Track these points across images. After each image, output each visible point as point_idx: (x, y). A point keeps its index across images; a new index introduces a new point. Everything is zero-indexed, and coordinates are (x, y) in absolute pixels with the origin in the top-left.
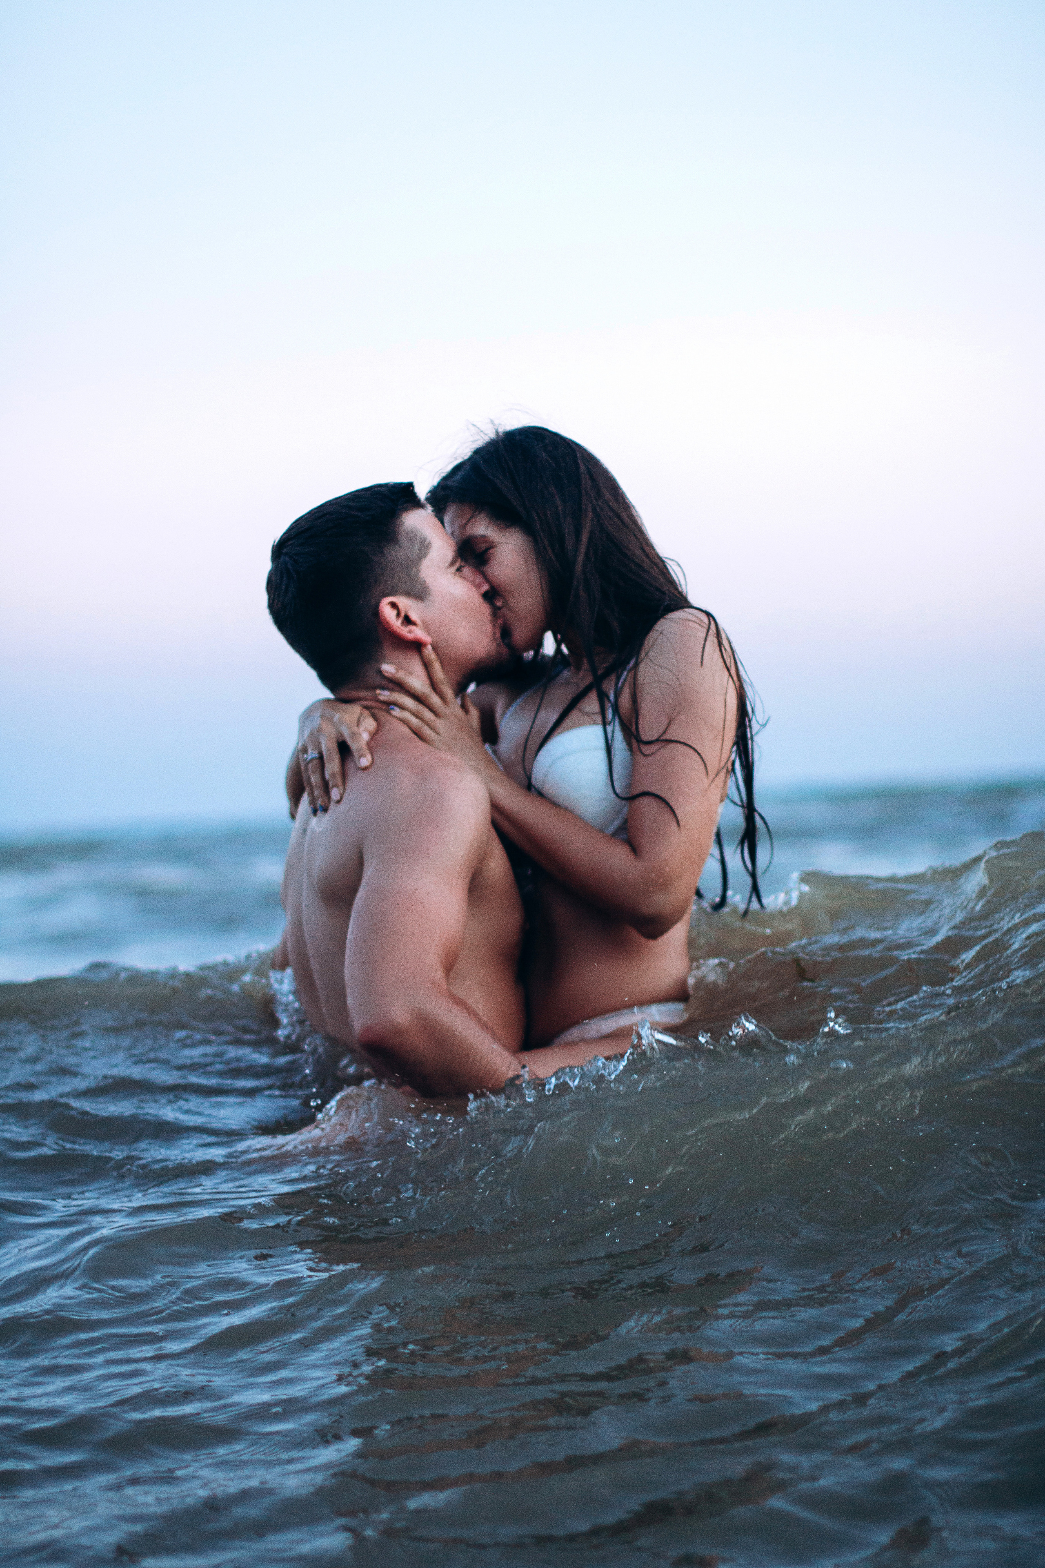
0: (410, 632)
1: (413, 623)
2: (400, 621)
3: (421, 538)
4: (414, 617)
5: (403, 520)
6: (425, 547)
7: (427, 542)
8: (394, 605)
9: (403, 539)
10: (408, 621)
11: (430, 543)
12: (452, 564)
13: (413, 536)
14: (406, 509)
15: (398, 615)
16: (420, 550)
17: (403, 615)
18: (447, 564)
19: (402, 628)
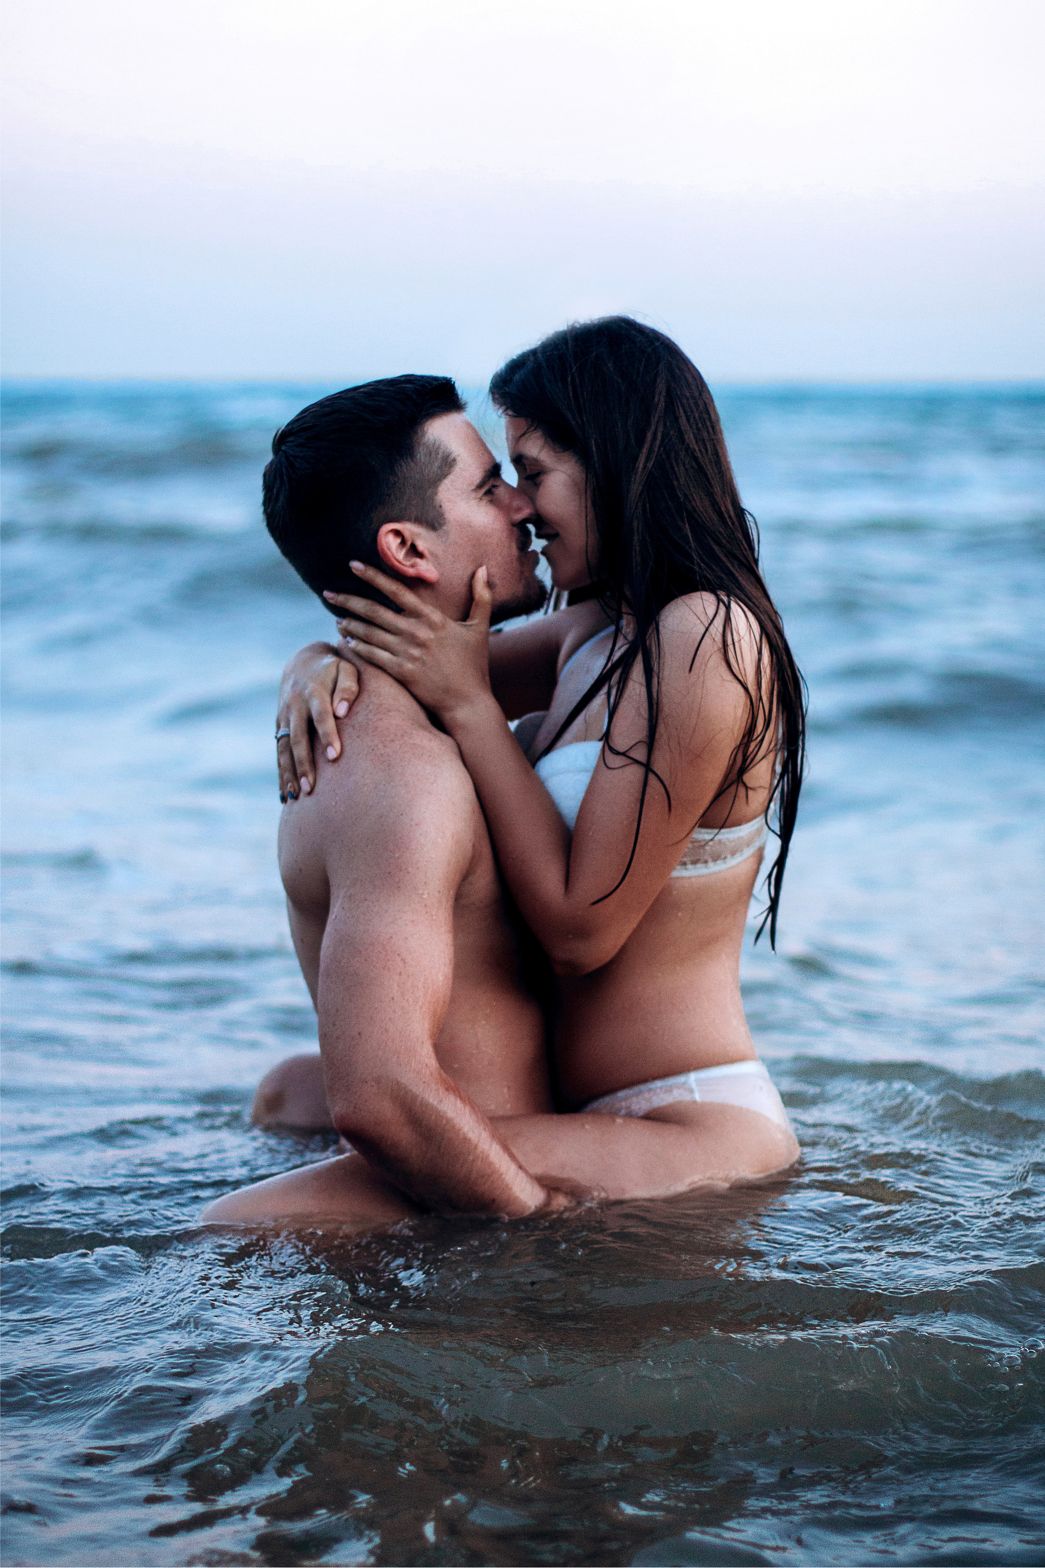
0: (413, 566)
1: (421, 555)
2: (404, 551)
3: (443, 453)
4: (421, 546)
5: (426, 428)
6: (448, 463)
8: (397, 533)
9: (421, 454)
10: (414, 551)
11: (454, 460)
12: (480, 486)
13: (434, 449)
14: (432, 416)
15: (403, 543)
16: (440, 468)
17: (409, 543)
18: (473, 487)
19: (405, 563)
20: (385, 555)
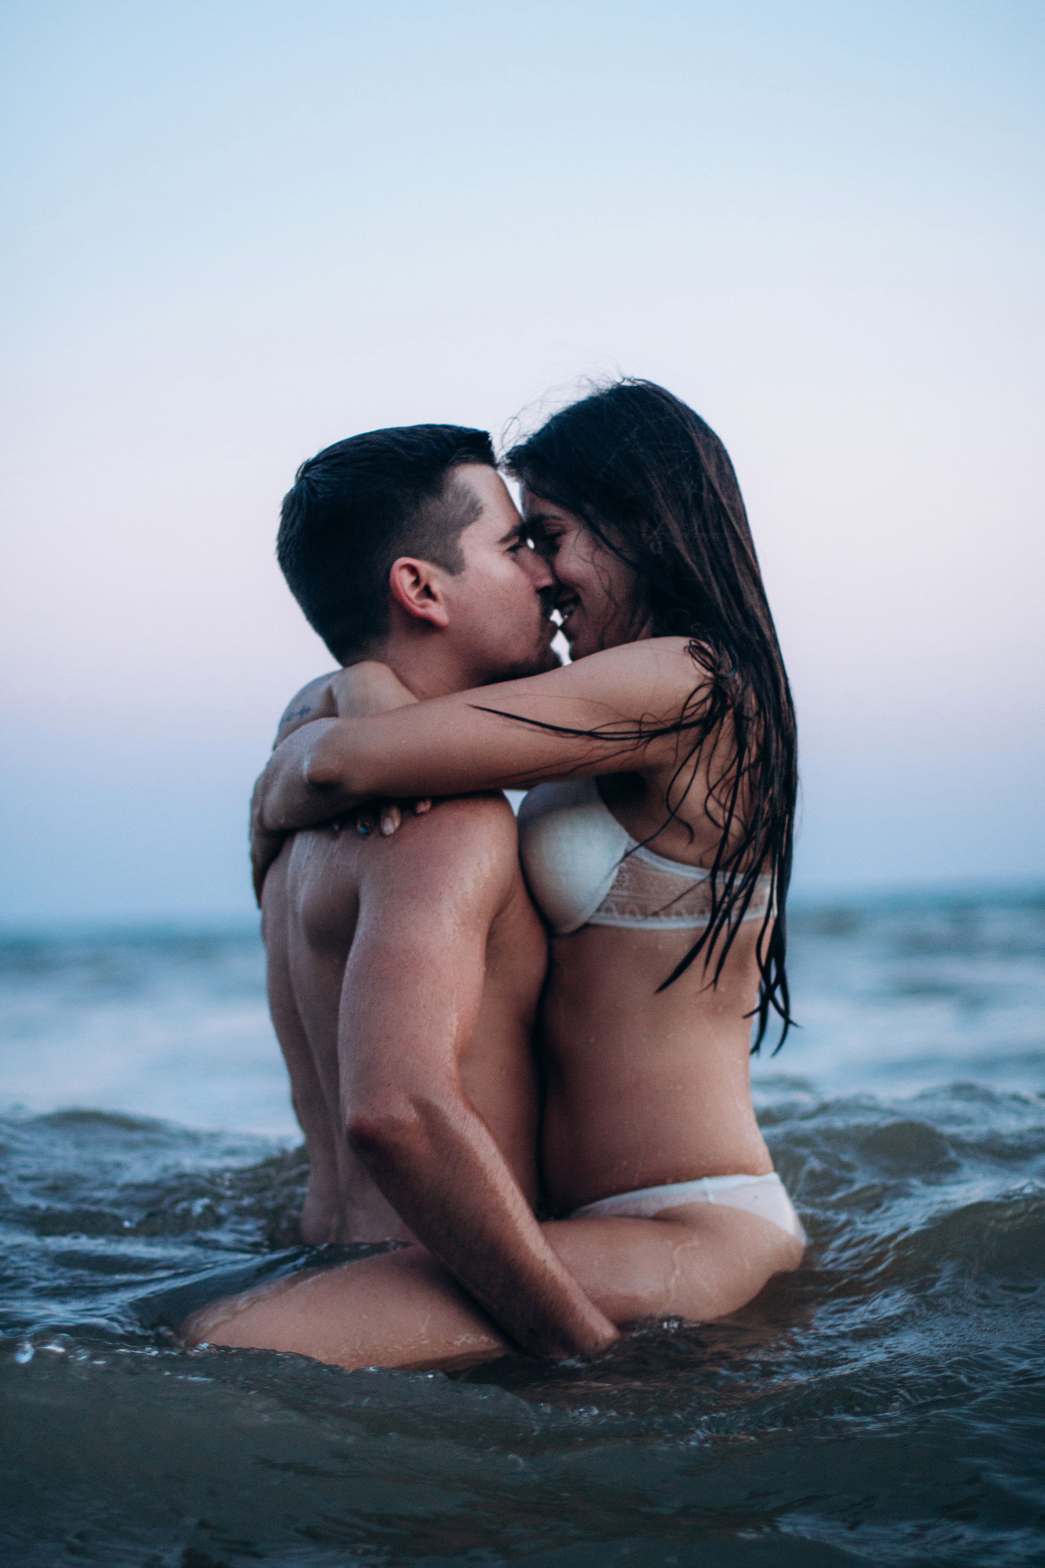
0: (423, 606)
1: (433, 597)
2: (417, 590)
3: (472, 499)
4: (436, 587)
5: (457, 472)
6: (474, 511)
7: (479, 505)
8: (413, 570)
9: (449, 496)
10: (428, 592)
11: (481, 508)
13: (463, 494)
14: (466, 461)
15: (417, 583)
16: (467, 512)
17: (422, 585)
18: (498, 539)
19: (415, 601)
20: (396, 589)
